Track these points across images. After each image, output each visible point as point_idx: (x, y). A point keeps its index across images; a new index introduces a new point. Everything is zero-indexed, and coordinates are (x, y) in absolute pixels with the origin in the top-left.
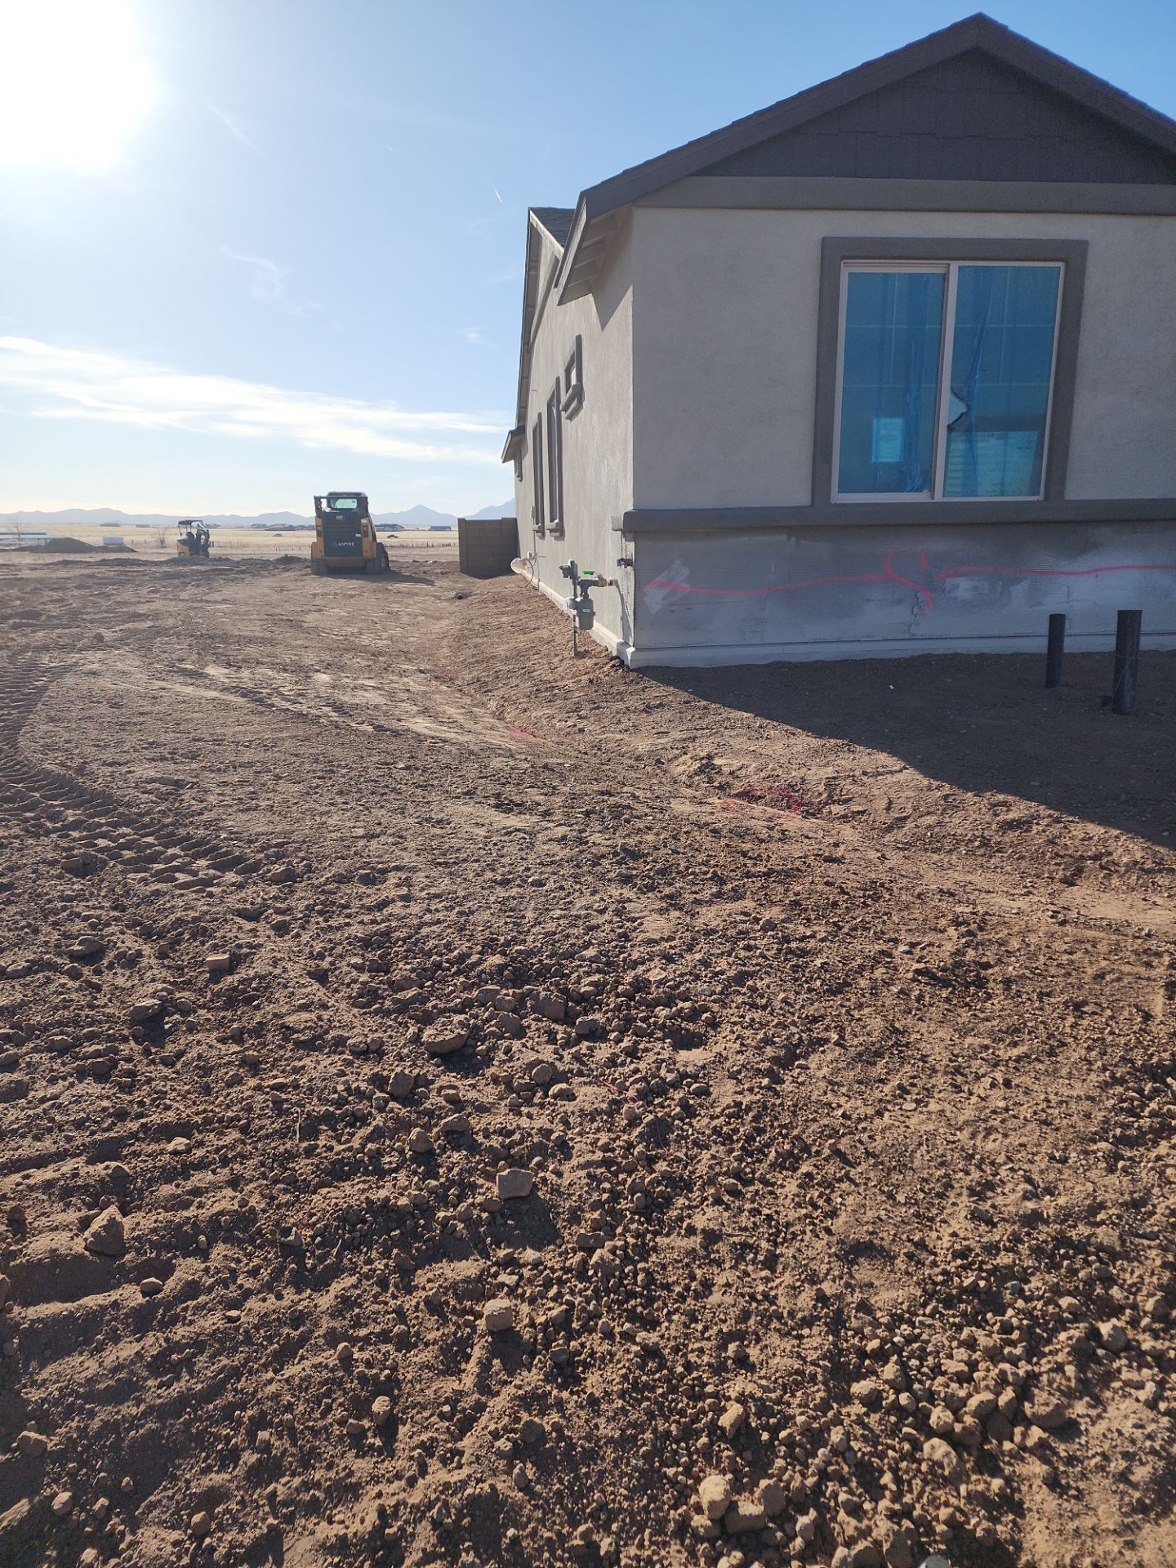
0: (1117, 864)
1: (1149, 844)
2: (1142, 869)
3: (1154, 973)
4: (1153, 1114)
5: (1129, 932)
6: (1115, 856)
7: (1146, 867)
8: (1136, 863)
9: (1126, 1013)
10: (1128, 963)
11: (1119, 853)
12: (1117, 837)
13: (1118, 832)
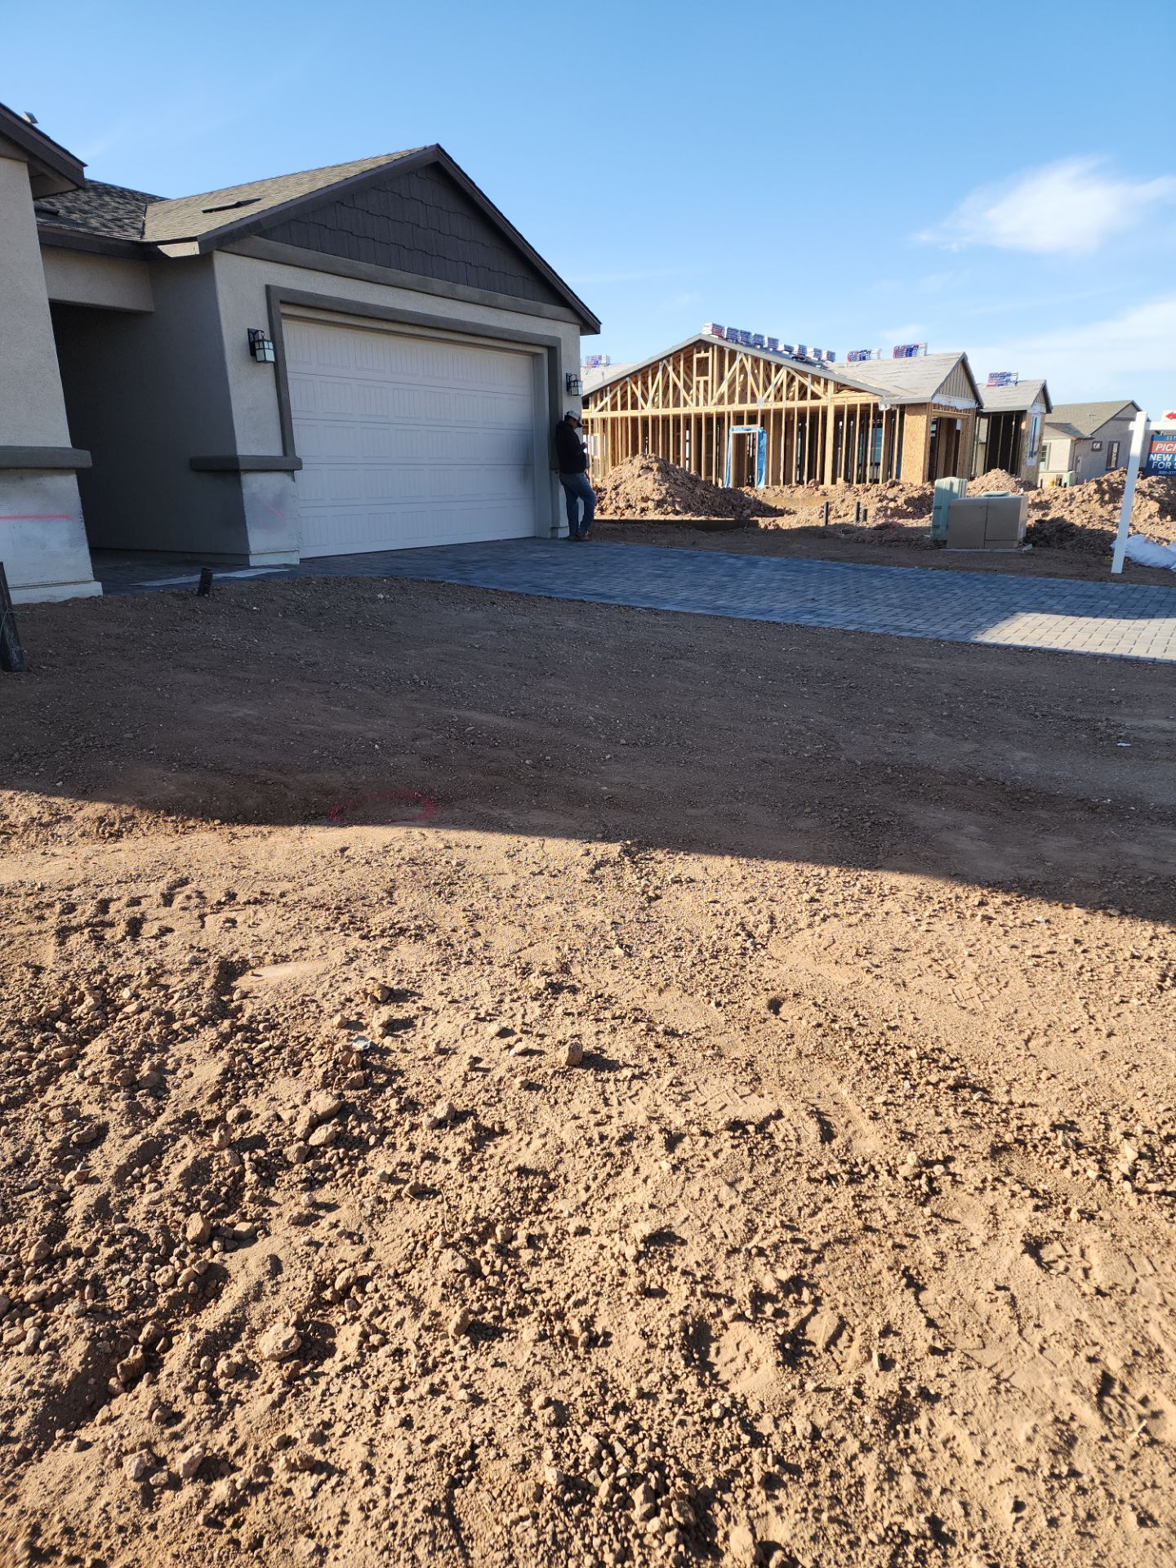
0: (15, 826)
1: (44, 798)
2: (41, 825)
3: (44, 925)
4: (40, 1065)
5: (22, 891)
6: (12, 819)
7: (44, 821)
8: (33, 820)
9: (17, 976)
10: (20, 923)
11: (15, 814)
12: (11, 798)
13: (11, 793)
